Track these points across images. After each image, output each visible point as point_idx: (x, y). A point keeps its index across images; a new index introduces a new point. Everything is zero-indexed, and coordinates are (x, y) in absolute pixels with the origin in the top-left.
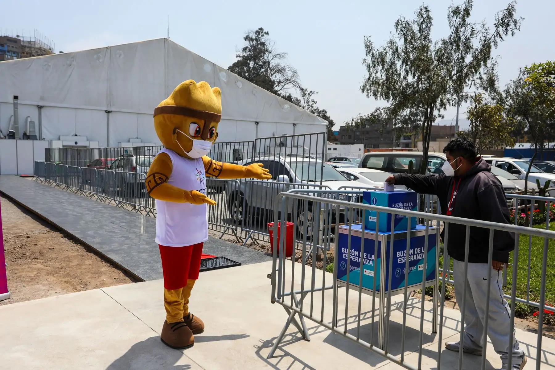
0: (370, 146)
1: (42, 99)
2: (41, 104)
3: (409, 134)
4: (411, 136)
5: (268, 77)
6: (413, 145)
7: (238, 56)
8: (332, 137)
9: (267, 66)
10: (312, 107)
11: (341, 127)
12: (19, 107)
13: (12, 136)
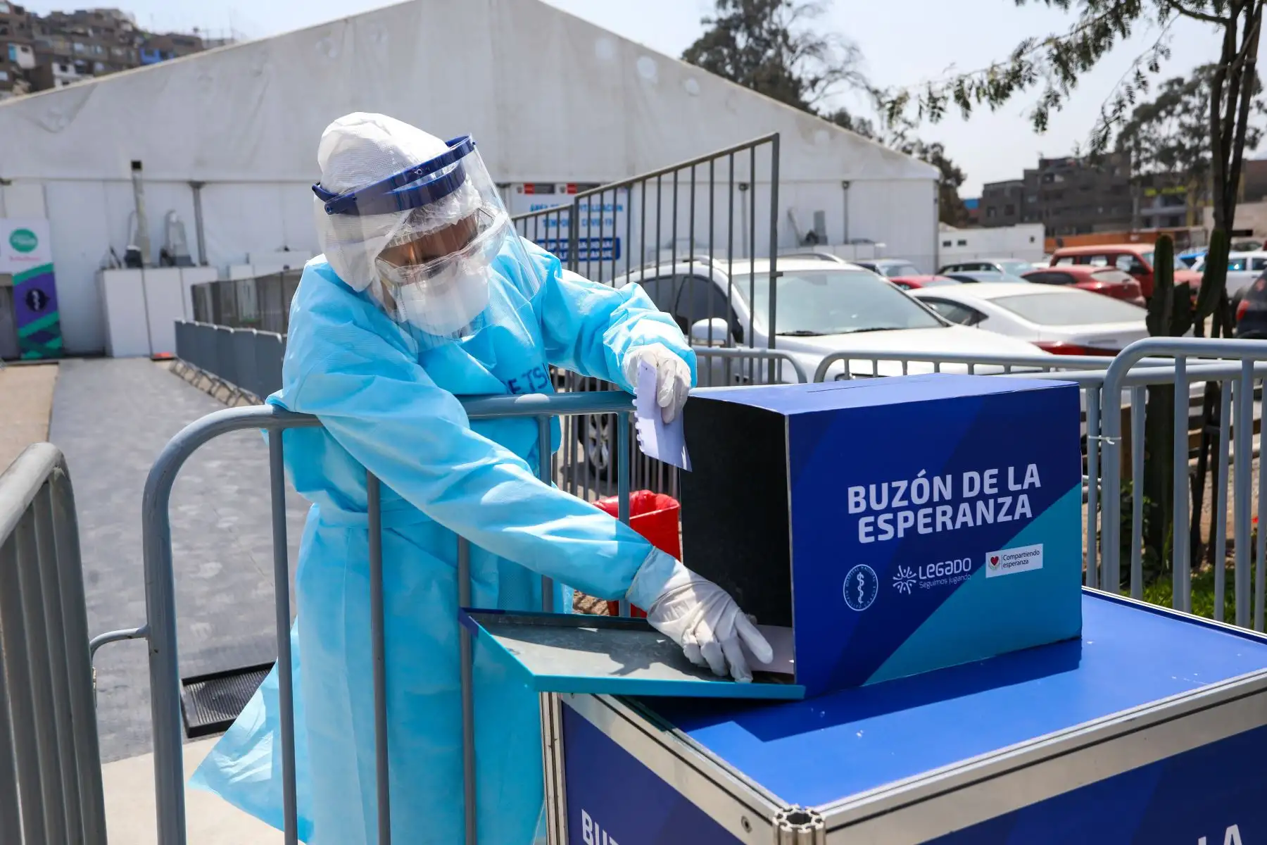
0: (1067, 230)
1: (200, 163)
2: (197, 177)
3: (1180, 189)
4: (1184, 195)
5: (784, 70)
6: (1190, 219)
7: (706, 21)
8: (959, 213)
9: (780, 39)
10: (902, 136)
11: (986, 186)
12: (146, 188)
13: (134, 260)
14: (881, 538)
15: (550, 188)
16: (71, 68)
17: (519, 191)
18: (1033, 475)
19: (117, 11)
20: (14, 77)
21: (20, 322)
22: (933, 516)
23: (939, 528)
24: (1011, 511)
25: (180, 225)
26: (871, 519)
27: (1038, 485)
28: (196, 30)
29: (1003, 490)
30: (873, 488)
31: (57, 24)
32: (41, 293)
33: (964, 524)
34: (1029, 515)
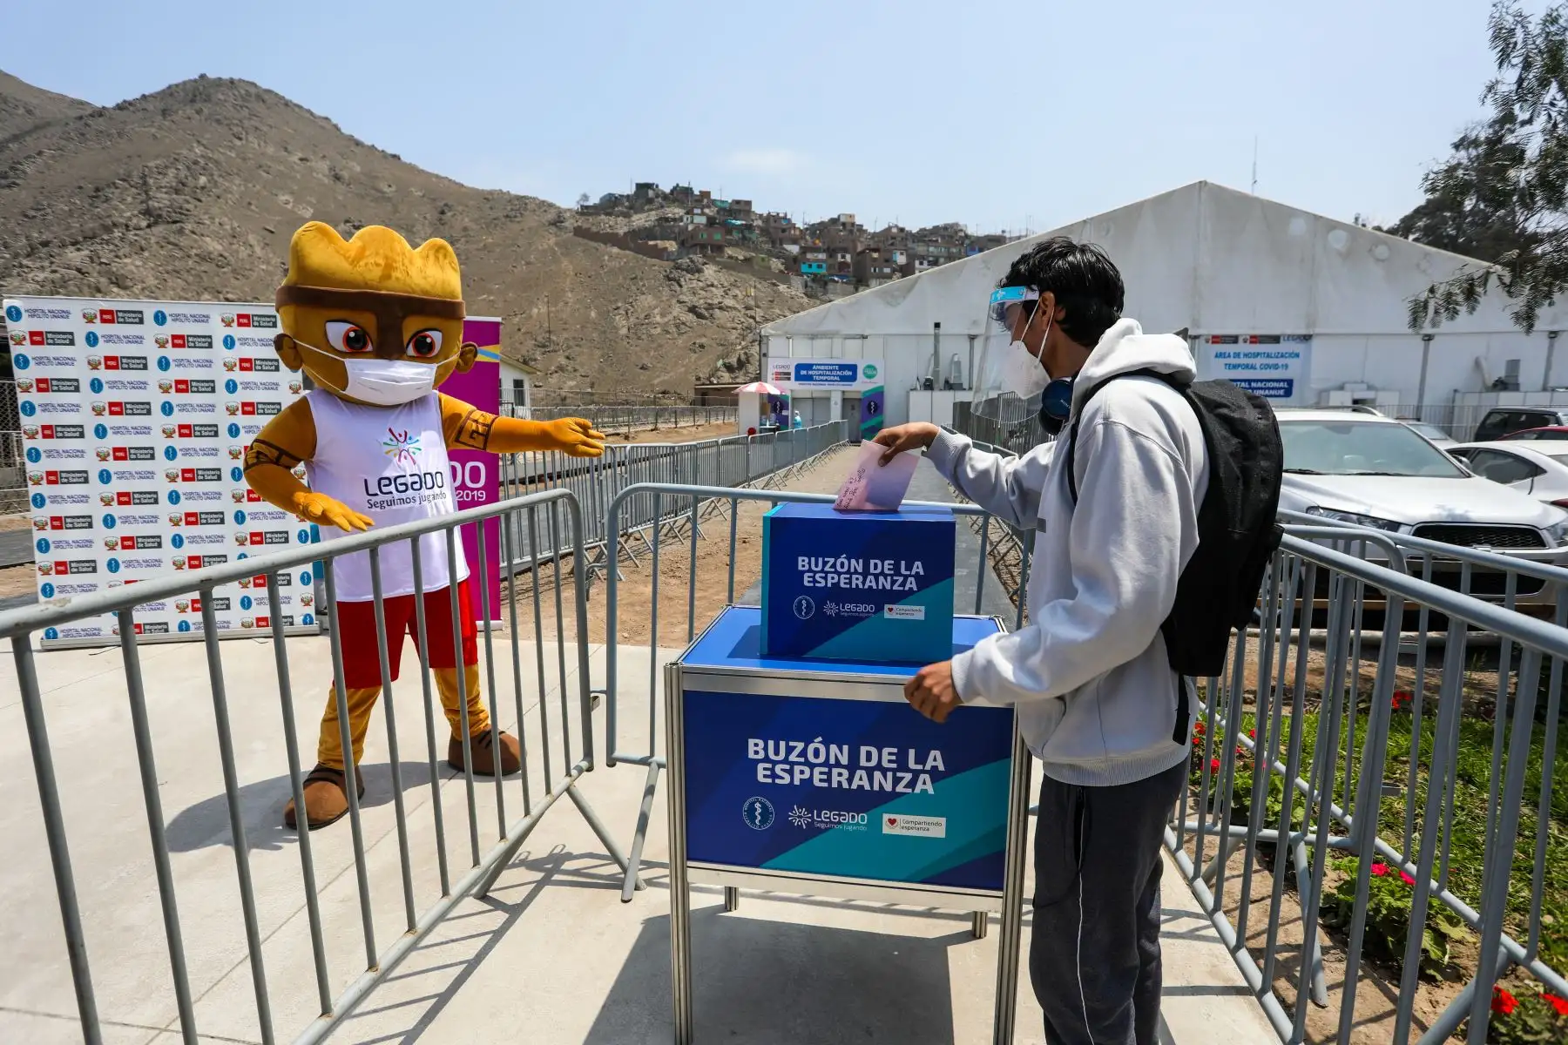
13: (929, 385)
14: (817, 585)
15: (1234, 339)
16: (925, 262)
17: (1207, 342)
18: (918, 567)
19: (957, 224)
20: (894, 271)
21: (863, 420)
22: (850, 579)
23: (854, 586)
24: (903, 584)
25: (958, 364)
26: (811, 574)
27: (922, 573)
28: (1003, 232)
29: (897, 572)
30: (813, 559)
31: (924, 236)
32: (876, 404)
33: (870, 587)
34: (915, 589)
